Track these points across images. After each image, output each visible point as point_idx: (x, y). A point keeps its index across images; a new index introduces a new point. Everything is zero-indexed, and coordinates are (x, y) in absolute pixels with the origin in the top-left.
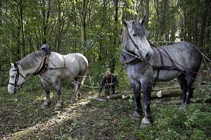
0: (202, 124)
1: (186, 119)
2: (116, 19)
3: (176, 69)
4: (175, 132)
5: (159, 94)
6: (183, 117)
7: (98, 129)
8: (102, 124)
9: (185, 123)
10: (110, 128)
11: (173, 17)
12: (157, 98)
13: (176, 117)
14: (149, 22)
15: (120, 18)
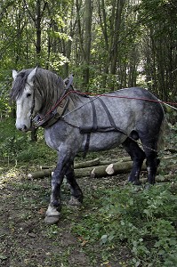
0: (169, 212)
1: (148, 205)
2: (39, 49)
3: (116, 130)
4: (130, 225)
5: (109, 169)
6: (142, 203)
7: (17, 222)
8: (22, 216)
9: (145, 211)
10: (35, 221)
11: (131, 41)
12: (106, 175)
13: (132, 203)
14: (93, 51)
15: (45, 46)
